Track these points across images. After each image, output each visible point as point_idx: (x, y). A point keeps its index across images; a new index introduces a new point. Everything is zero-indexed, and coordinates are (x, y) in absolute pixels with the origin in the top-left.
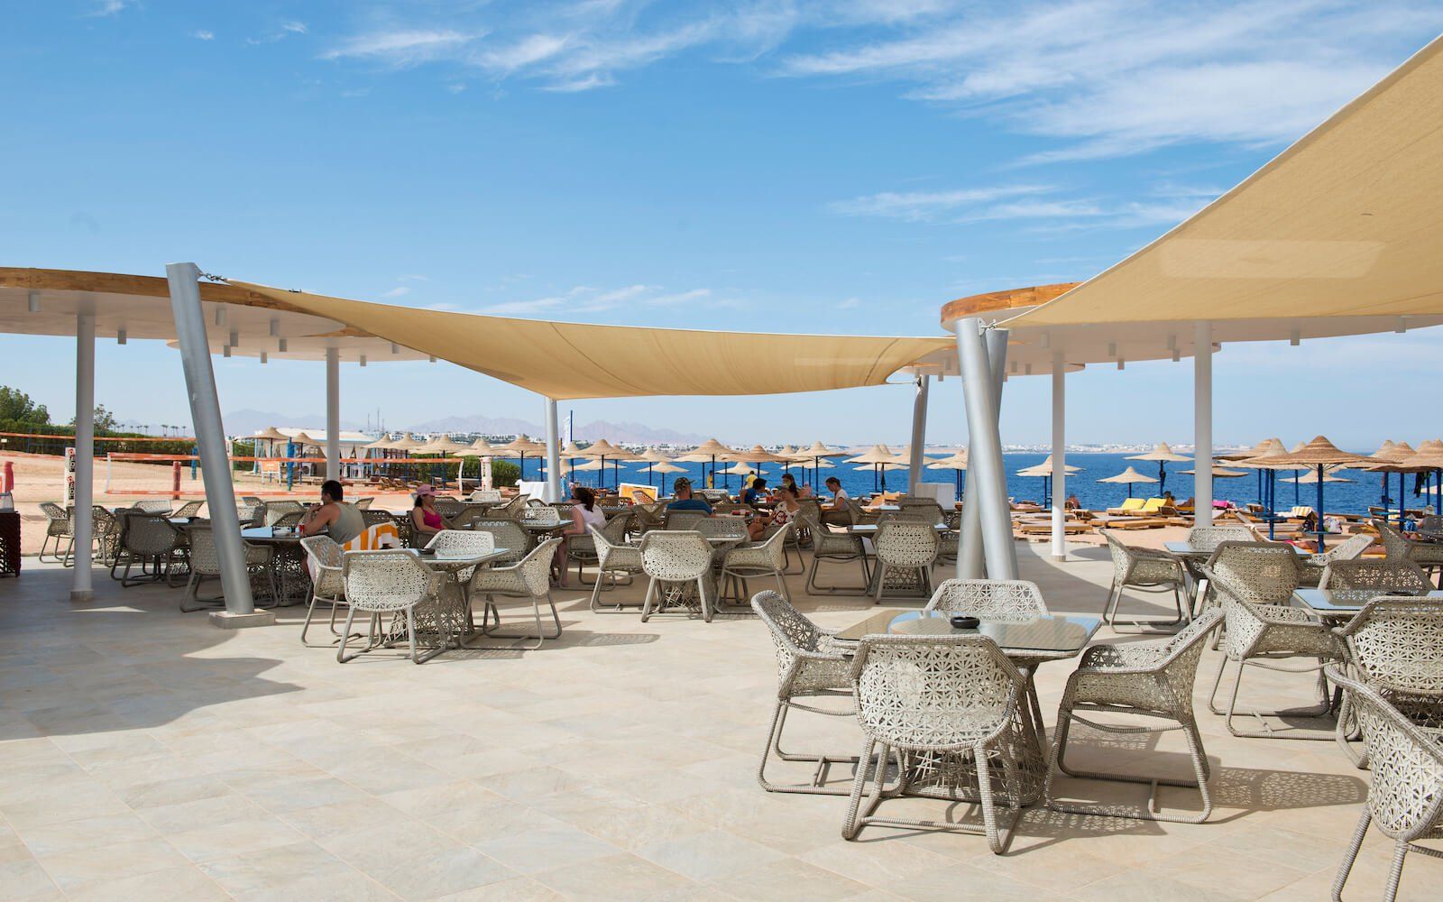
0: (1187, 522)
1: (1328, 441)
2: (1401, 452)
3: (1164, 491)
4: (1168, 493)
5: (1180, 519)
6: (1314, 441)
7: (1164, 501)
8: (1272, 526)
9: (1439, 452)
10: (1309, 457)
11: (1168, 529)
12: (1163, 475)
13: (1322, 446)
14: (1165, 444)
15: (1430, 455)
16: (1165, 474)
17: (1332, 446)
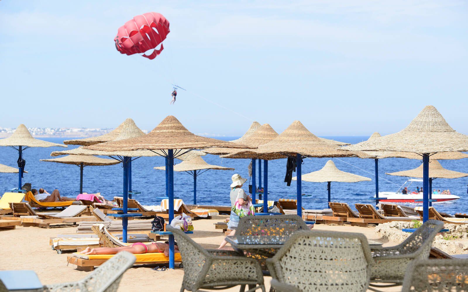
0: (41, 221)
1: (178, 122)
2: (264, 135)
3: (23, 184)
4: (28, 185)
5: (35, 217)
6: (163, 123)
7: (22, 195)
8: (125, 224)
9: (299, 136)
10: (157, 142)
11: (20, 231)
12: (21, 164)
13: (172, 128)
14: (23, 126)
15: (290, 138)
16: (24, 162)
17: (183, 128)
